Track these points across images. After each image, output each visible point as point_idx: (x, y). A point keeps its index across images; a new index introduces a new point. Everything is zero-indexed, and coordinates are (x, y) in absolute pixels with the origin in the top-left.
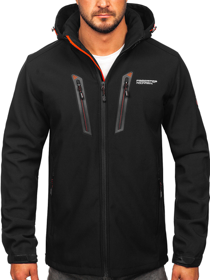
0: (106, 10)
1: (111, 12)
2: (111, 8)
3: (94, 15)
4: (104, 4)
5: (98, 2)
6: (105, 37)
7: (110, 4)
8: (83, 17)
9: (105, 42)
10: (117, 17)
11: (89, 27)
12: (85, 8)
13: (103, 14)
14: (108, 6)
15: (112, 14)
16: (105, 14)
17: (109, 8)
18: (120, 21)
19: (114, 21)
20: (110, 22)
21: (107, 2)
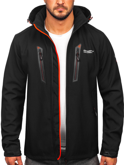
0: (62, 6)
1: (65, 7)
2: (65, 5)
3: (55, 9)
4: (61, 2)
5: (57, 1)
6: (61, 22)
7: (65, 3)
8: (48, 10)
9: (61, 25)
10: (68, 11)
11: (52, 17)
12: (49, 5)
13: (60, 8)
14: (63, 4)
15: (65, 8)
16: (61, 8)
17: (63, 5)
18: (70, 13)
19: (67, 13)
20: (64, 13)
21: (62, 1)
